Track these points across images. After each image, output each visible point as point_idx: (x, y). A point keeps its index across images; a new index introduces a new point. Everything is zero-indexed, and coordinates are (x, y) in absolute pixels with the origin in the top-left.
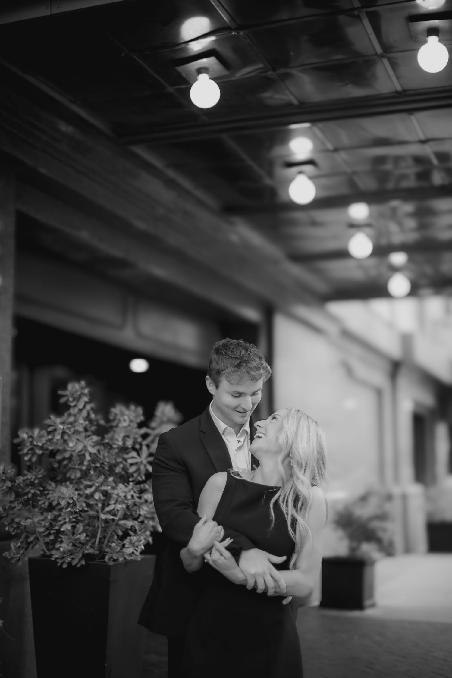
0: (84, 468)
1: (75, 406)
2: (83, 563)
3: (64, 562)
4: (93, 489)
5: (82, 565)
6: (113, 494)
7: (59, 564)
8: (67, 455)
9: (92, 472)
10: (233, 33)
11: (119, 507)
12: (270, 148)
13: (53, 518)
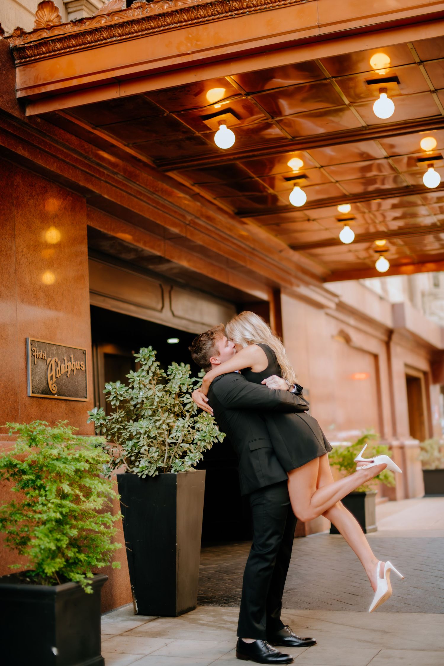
0: (154, 407)
1: (146, 364)
2: (157, 473)
3: (143, 474)
4: (161, 422)
5: (156, 475)
6: (174, 426)
7: (139, 476)
8: (139, 401)
9: (160, 410)
10: (243, 98)
11: (179, 434)
12: (271, 169)
13: (133, 444)
